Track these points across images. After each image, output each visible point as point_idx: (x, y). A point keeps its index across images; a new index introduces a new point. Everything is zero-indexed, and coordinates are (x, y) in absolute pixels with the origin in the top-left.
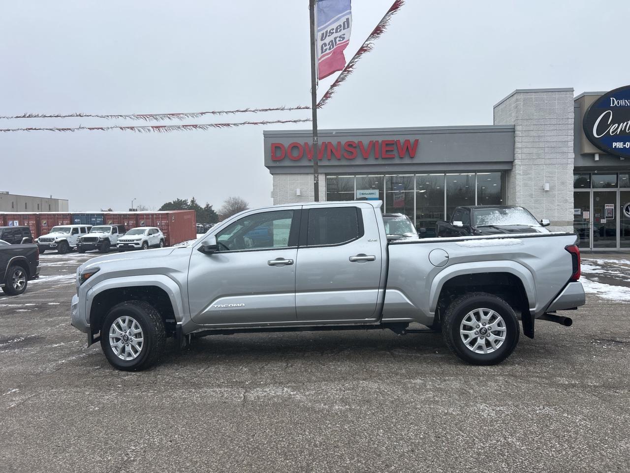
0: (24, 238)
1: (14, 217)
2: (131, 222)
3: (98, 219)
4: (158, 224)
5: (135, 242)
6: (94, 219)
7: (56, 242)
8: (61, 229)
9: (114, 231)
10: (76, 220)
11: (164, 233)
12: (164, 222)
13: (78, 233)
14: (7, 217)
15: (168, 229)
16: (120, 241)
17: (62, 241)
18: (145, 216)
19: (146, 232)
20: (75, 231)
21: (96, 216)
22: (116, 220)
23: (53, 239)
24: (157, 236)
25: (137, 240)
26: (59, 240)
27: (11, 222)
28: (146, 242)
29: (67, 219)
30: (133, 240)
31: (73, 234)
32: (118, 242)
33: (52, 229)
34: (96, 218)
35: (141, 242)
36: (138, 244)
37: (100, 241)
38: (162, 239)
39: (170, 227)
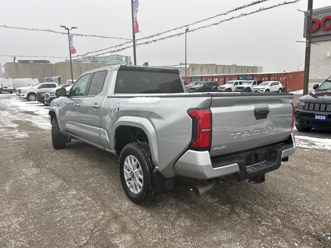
0: (214, 87)
1: (216, 77)
2: (266, 79)
3: (250, 77)
4: (281, 79)
5: (261, 90)
6: (248, 77)
7: (225, 89)
8: (230, 83)
9: (255, 83)
10: (240, 78)
11: (283, 85)
12: (284, 78)
13: (238, 84)
14: (214, 77)
15: (286, 83)
16: (254, 89)
17: (228, 88)
18: (274, 75)
19: (270, 84)
20: (236, 83)
21: (249, 76)
22: (259, 78)
23: (225, 87)
24: (277, 87)
25: (262, 89)
26: (227, 88)
27: (215, 79)
28: (268, 90)
29: (236, 77)
30: (260, 89)
31: (235, 85)
32: (253, 90)
33: (226, 83)
34: (249, 77)
35: (264, 90)
36: (263, 91)
37: (245, 89)
38: (281, 89)
39: (287, 81)
